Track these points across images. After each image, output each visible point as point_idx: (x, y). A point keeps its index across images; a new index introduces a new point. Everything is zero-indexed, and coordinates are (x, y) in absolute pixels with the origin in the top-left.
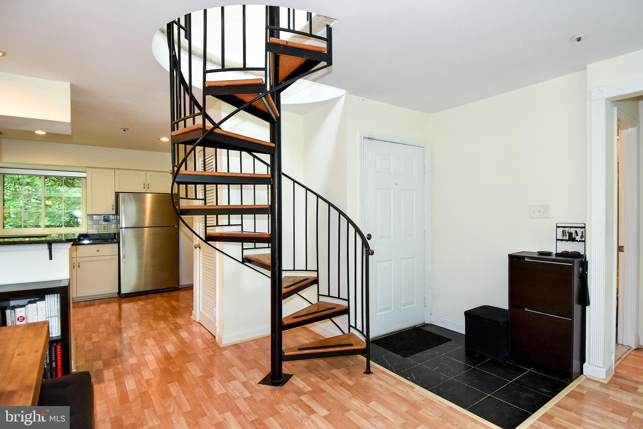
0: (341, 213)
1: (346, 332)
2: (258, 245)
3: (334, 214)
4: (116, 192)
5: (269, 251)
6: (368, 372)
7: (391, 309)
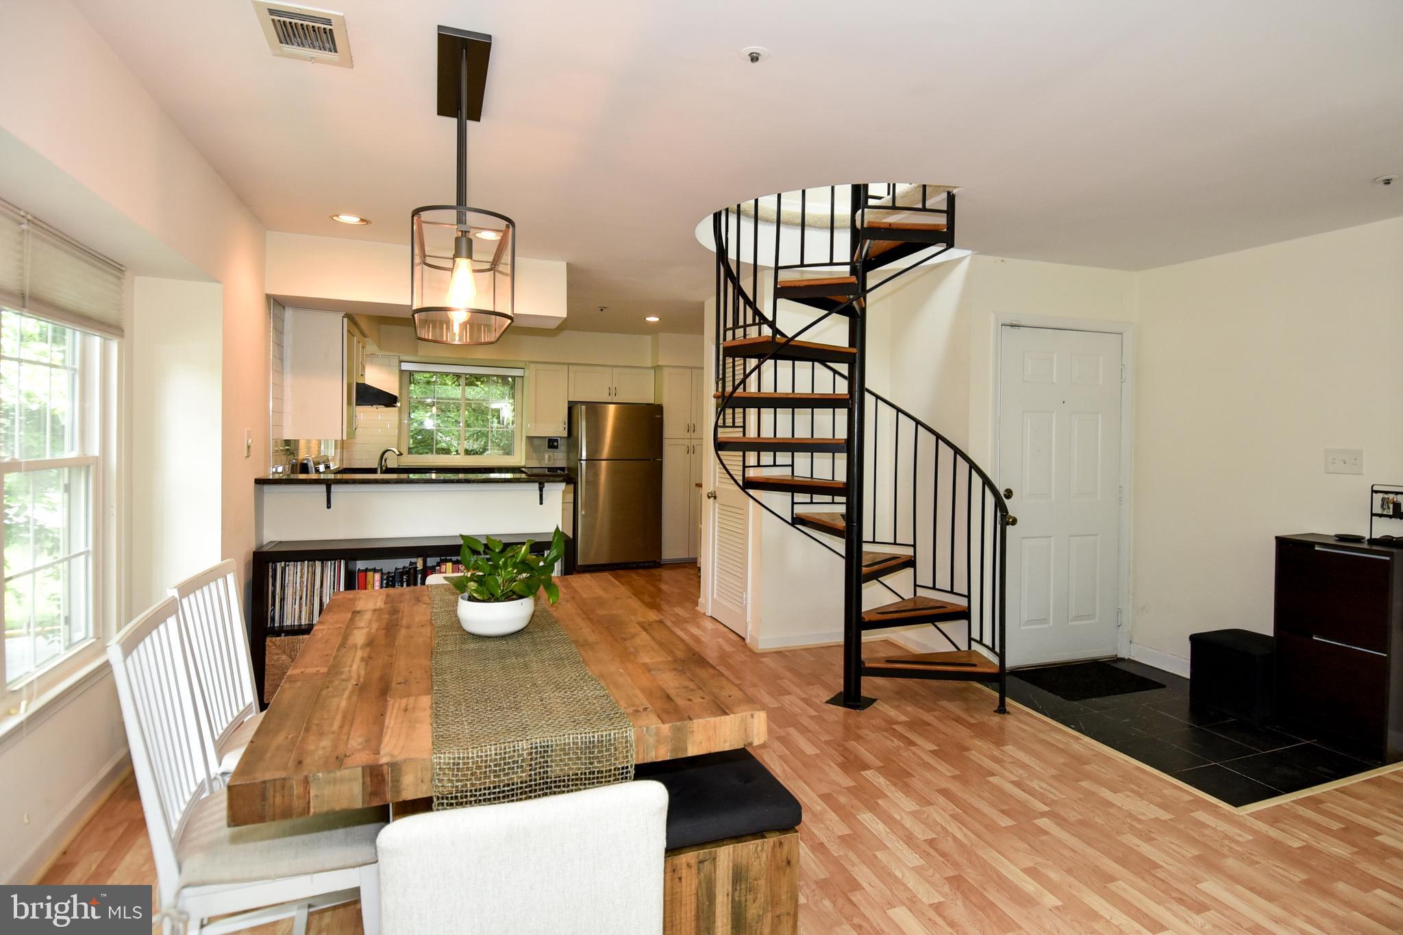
0: (957, 451)
1: (964, 647)
2: (817, 498)
3: (946, 453)
4: (569, 401)
5: (842, 509)
6: (1002, 710)
7: (1048, 623)
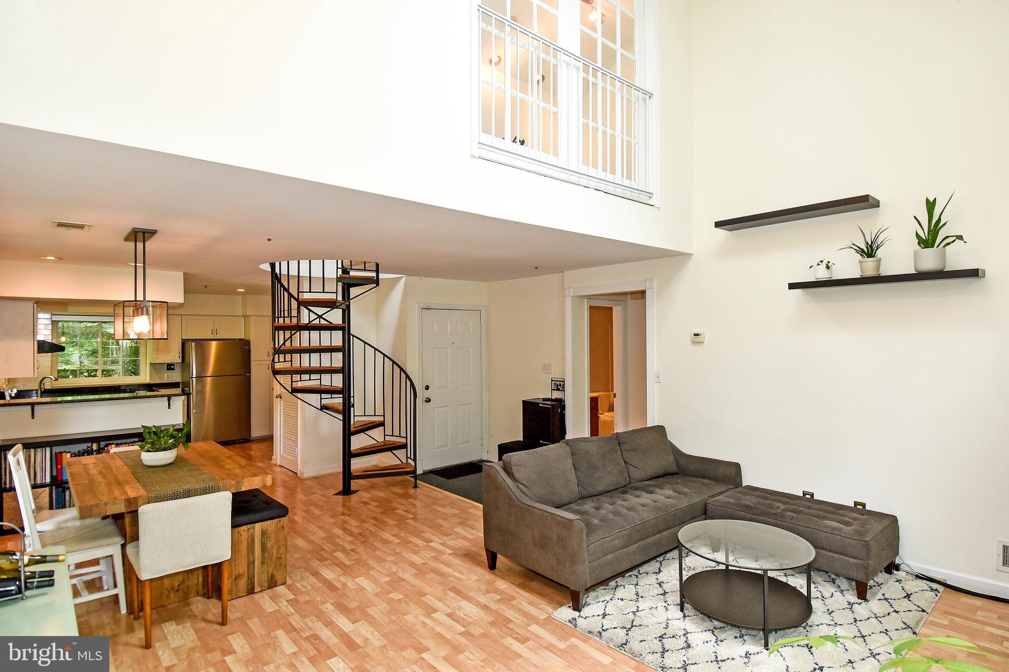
1: (405, 461)
4: (182, 339)
6: (416, 487)
7: (448, 447)
